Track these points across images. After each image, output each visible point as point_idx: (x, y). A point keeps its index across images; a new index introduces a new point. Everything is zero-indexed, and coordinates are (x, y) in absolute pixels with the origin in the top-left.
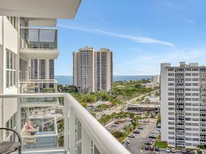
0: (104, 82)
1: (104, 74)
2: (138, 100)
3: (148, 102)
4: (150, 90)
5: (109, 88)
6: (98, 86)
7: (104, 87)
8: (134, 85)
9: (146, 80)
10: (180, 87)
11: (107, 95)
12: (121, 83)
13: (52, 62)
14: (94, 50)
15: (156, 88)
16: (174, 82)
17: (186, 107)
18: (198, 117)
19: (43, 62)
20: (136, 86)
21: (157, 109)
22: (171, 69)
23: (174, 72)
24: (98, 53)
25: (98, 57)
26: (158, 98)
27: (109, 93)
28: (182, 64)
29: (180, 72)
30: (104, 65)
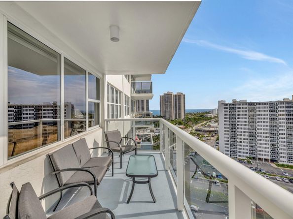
0: (180, 114)
1: (180, 109)
2: (202, 125)
3: (209, 126)
4: (211, 118)
5: (183, 117)
6: (176, 115)
7: (180, 116)
8: (199, 115)
9: (208, 112)
10: (233, 117)
11: (181, 121)
12: (191, 114)
13: (147, 101)
14: (173, 94)
15: (215, 117)
16: (228, 113)
17: (238, 130)
18: (248, 137)
19: (142, 101)
20: (201, 116)
21: (216, 131)
22: (226, 104)
23: (228, 106)
24: (176, 95)
25: (176, 98)
26: (217, 124)
27: (183, 120)
28: (234, 101)
29: (233, 107)
30: (180, 103)
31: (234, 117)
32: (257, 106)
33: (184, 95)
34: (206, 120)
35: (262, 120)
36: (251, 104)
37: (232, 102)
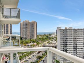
0: (33, 35)
1: (33, 32)
3: (51, 43)
4: (52, 38)
5: (35, 37)
6: (31, 36)
7: (33, 37)
8: (45, 36)
9: (50, 35)
12: (40, 35)
14: (29, 22)
15: (54, 38)
16: (63, 35)
17: (68, 45)
18: (72, 49)
20: (47, 37)
21: (55, 46)
22: (61, 30)
23: (63, 31)
24: (31, 23)
25: (31, 25)
26: (56, 42)
27: (35, 40)
28: (66, 28)
29: (65, 31)
30: (33, 28)
31: (66, 37)
32: (78, 31)
33: (36, 23)
34: (49, 39)
35: (80, 39)
36: (74, 30)
37: (65, 28)
